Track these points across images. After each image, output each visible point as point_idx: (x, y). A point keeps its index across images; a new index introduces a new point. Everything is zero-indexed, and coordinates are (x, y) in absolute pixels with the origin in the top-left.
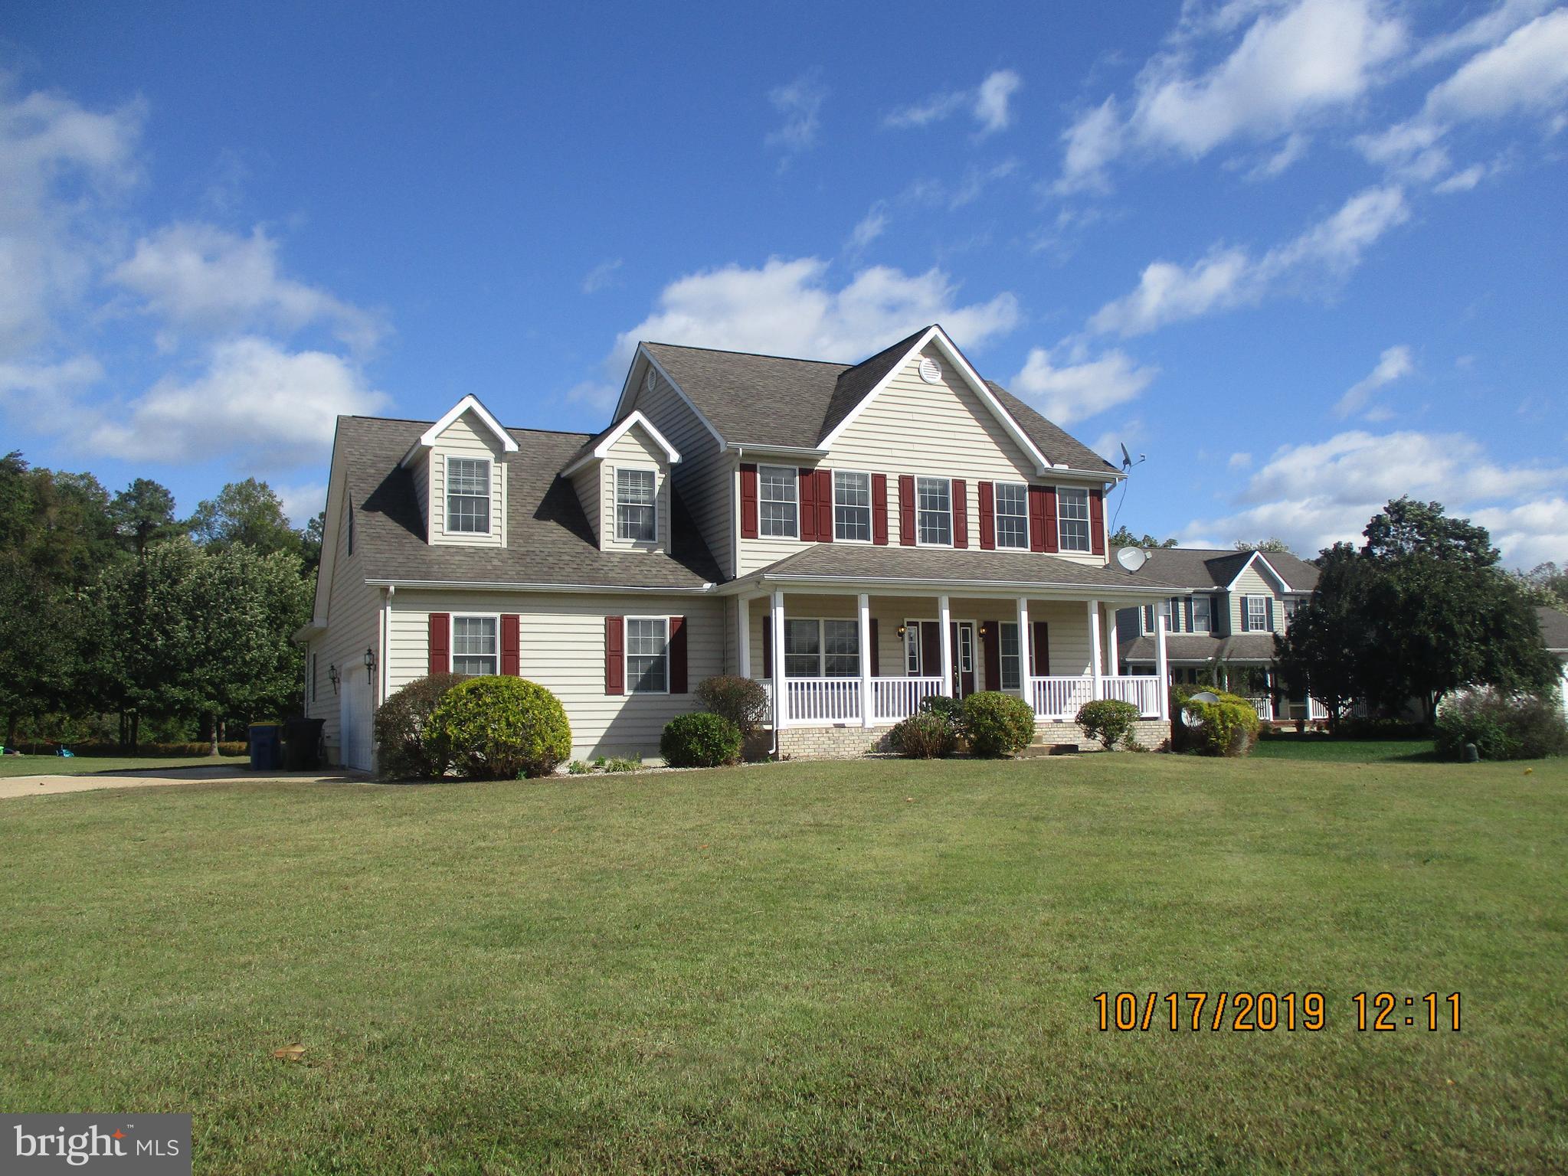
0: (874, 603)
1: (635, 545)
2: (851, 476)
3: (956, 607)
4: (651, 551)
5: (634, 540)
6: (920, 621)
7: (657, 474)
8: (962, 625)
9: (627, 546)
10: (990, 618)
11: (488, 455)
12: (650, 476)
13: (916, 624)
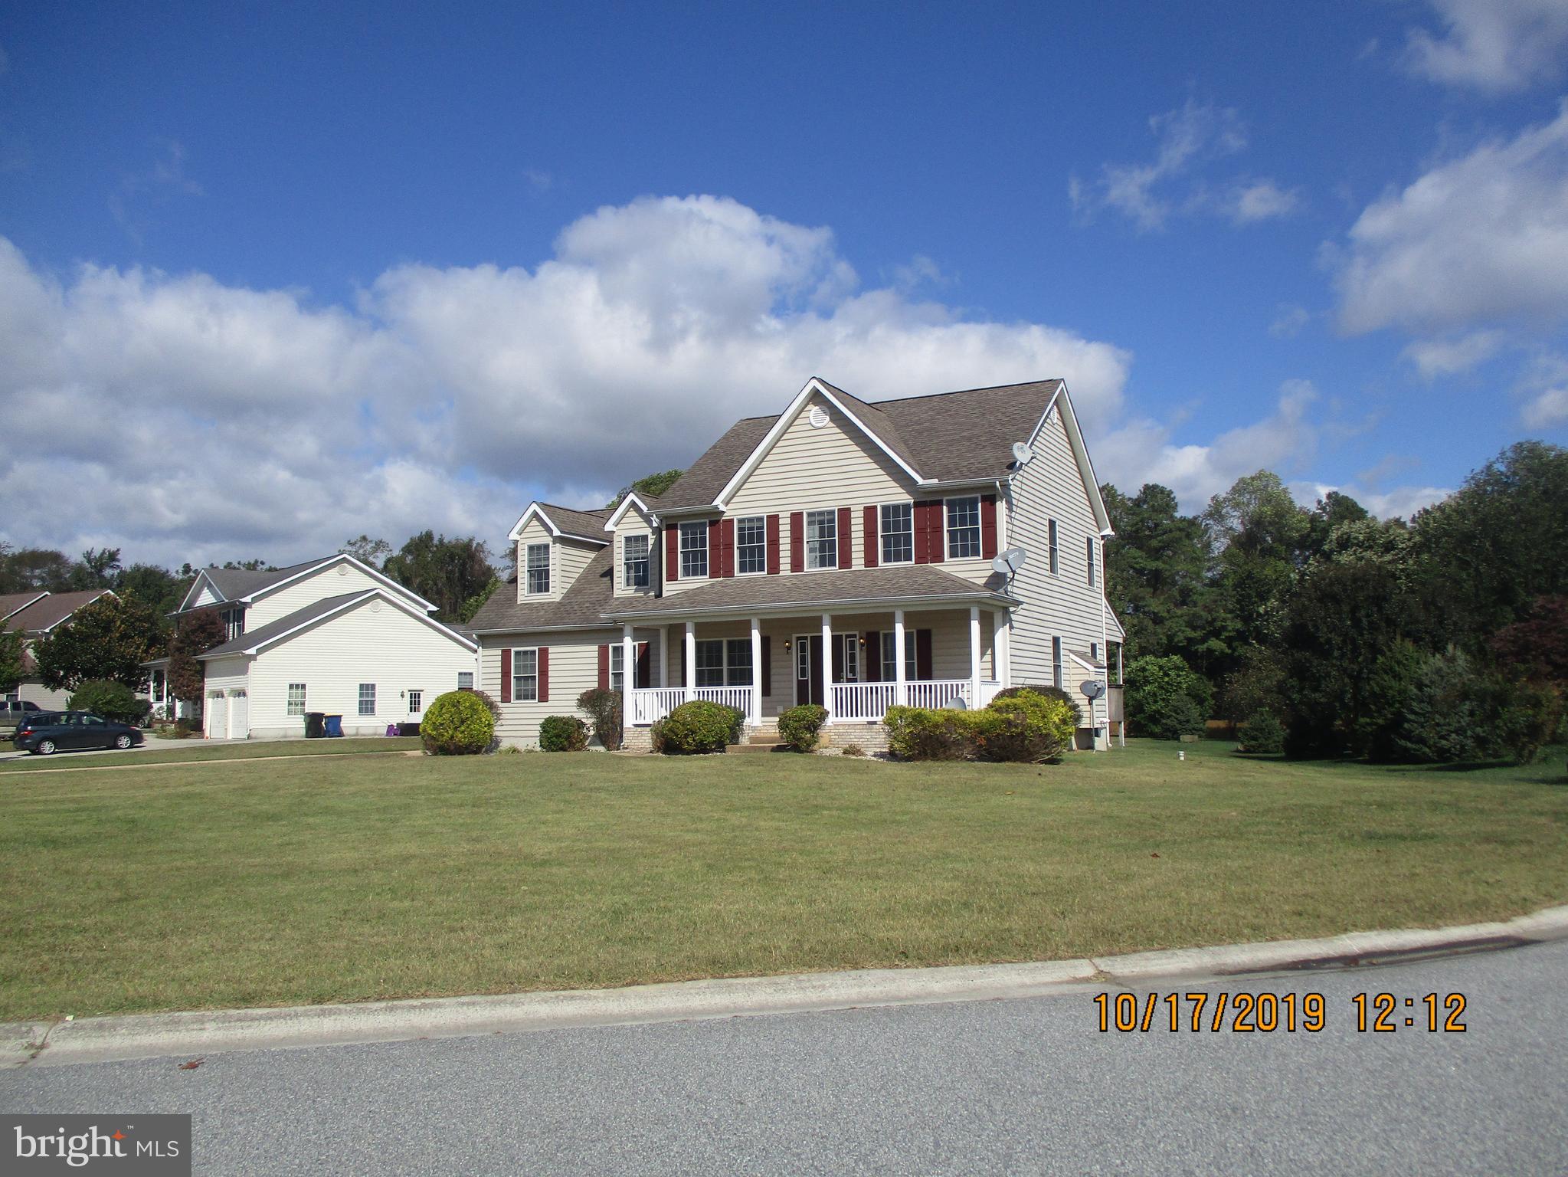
0: (764, 626)
1: (636, 591)
2: (751, 520)
3: (837, 623)
4: (645, 594)
5: (635, 587)
6: (809, 635)
7: (650, 536)
8: (847, 636)
9: (630, 592)
10: (872, 629)
11: (549, 540)
12: (645, 538)
13: (806, 638)
